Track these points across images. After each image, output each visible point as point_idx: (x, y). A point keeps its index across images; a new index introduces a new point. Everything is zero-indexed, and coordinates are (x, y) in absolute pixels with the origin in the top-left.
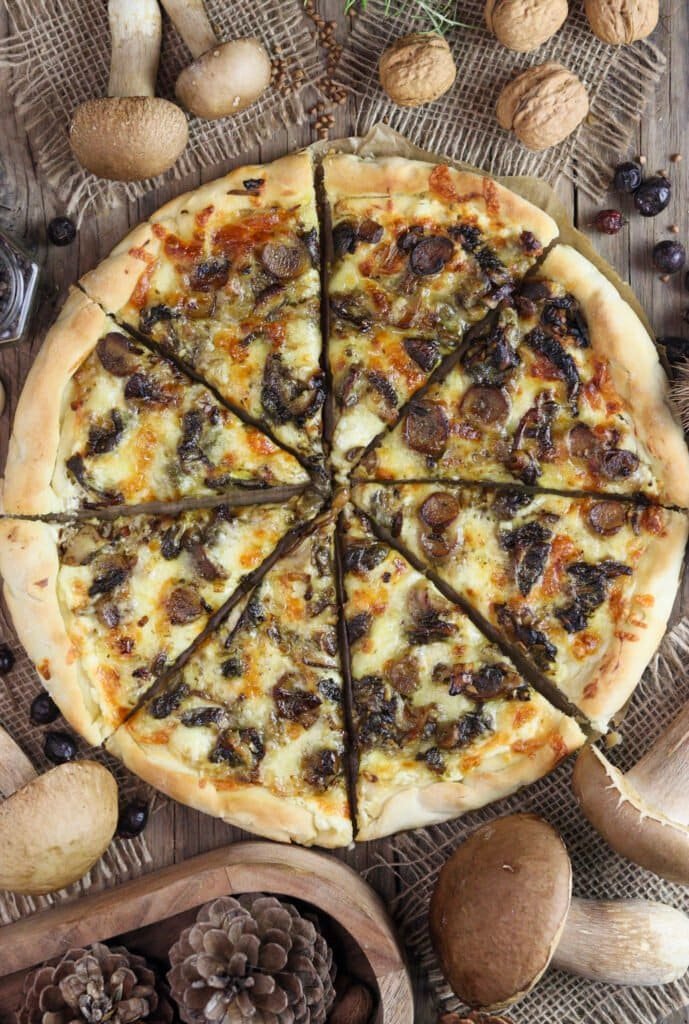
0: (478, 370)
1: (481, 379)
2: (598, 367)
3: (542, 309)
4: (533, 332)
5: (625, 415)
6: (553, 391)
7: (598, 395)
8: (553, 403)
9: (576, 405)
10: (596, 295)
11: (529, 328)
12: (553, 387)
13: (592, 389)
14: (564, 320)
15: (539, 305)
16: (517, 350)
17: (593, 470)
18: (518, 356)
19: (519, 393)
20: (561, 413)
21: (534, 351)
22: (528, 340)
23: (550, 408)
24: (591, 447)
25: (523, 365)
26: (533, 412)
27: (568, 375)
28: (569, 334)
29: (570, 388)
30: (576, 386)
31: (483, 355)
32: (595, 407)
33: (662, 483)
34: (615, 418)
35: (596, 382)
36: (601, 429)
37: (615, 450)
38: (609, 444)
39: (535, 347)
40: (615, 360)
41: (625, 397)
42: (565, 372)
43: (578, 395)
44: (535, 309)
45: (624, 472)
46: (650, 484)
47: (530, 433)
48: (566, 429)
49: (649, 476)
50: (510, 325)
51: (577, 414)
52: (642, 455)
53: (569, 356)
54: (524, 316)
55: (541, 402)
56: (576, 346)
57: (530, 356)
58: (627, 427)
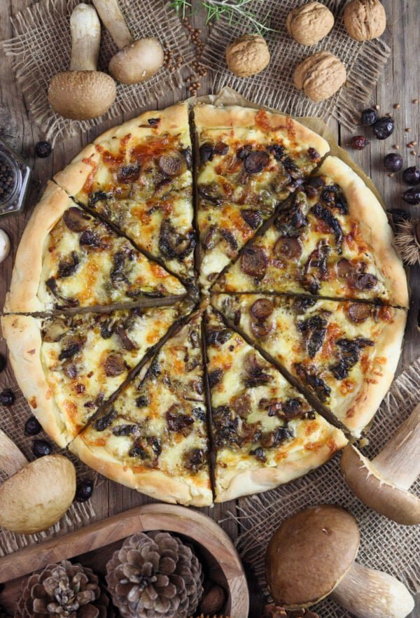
0: (284, 228)
1: (285, 233)
2: (353, 226)
3: (320, 192)
4: (316, 206)
5: (369, 253)
6: (327, 240)
7: (353, 242)
8: (327, 246)
9: (341, 248)
10: (352, 184)
11: (313, 203)
12: (327, 237)
13: (350, 238)
14: (333, 199)
15: (318, 190)
16: (306, 216)
17: (351, 285)
18: (307, 220)
19: (308, 241)
20: (332, 252)
21: (316, 217)
22: (313, 210)
23: (325, 250)
24: (350, 272)
25: (310, 225)
26: (315, 252)
27: (336, 231)
28: (336, 206)
29: (337, 238)
30: (341, 237)
31: (287, 219)
32: (352, 249)
33: (391, 292)
34: (363, 255)
35: (352, 234)
36: (355, 261)
37: (363, 273)
38: (360, 270)
39: (316, 215)
40: (363, 222)
41: (369, 242)
42: (334, 229)
43: (341, 242)
44: (316, 192)
45: (369, 286)
46: (384, 293)
47: (314, 264)
48: (335, 262)
49: (383, 288)
50: (302, 202)
51: (341, 253)
52: (379, 277)
53: (336, 220)
54: (310, 197)
55: (320, 246)
56: (340, 214)
57: (314, 220)
58: (370, 260)
